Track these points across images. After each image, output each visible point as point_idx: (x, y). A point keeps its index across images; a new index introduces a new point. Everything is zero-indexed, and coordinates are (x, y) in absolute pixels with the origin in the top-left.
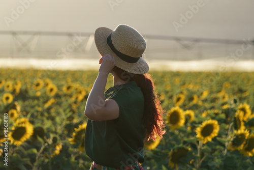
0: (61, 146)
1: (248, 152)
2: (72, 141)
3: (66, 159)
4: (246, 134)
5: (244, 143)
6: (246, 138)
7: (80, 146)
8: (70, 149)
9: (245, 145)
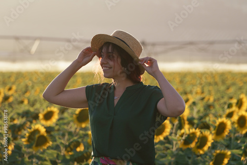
0: (13, 146)
1: (199, 150)
2: (25, 141)
3: (20, 159)
4: (197, 132)
5: (196, 140)
6: (198, 136)
7: (34, 145)
8: (24, 149)
9: (197, 143)
